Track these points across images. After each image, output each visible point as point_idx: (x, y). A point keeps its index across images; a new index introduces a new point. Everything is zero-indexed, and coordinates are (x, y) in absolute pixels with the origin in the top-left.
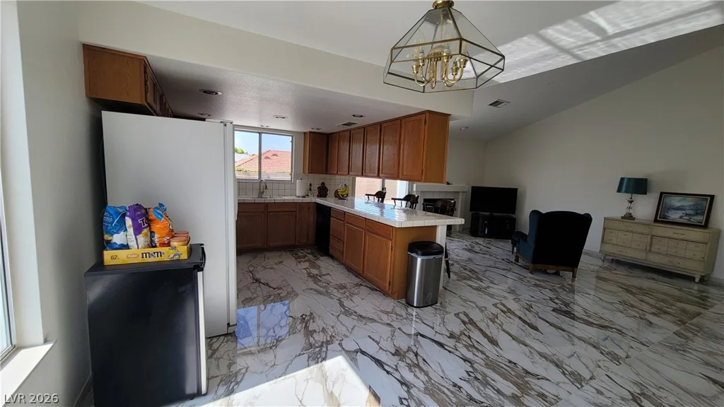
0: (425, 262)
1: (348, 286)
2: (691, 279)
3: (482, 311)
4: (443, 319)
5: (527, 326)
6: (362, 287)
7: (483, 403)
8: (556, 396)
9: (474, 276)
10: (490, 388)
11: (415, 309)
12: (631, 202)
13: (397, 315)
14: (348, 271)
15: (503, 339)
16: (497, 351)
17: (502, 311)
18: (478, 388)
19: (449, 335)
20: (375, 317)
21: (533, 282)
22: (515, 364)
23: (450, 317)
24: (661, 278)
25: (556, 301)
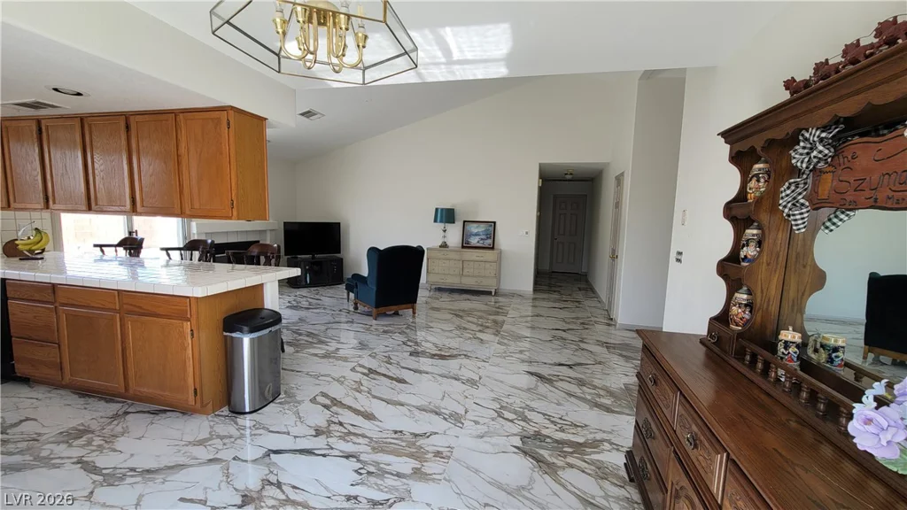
0: (256, 341)
1: (94, 426)
2: (489, 293)
3: (342, 383)
4: (297, 414)
5: (394, 382)
6: (129, 417)
7: (388, 500)
8: (449, 447)
9: (315, 341)
10: (389, 476)
11: (248, 416)
12: (445, 231)
13: (222, 438)
14: (82, 395)
15: (377, 408)
16: (377, 426)
17: (364, 374)
18: (376, 484)
19: (314, 433)
20: (181, 460)
21: (381, 329)
22: (401, 432)
23: (306, 407)
24: (474, 297)
25: (409, 343)
